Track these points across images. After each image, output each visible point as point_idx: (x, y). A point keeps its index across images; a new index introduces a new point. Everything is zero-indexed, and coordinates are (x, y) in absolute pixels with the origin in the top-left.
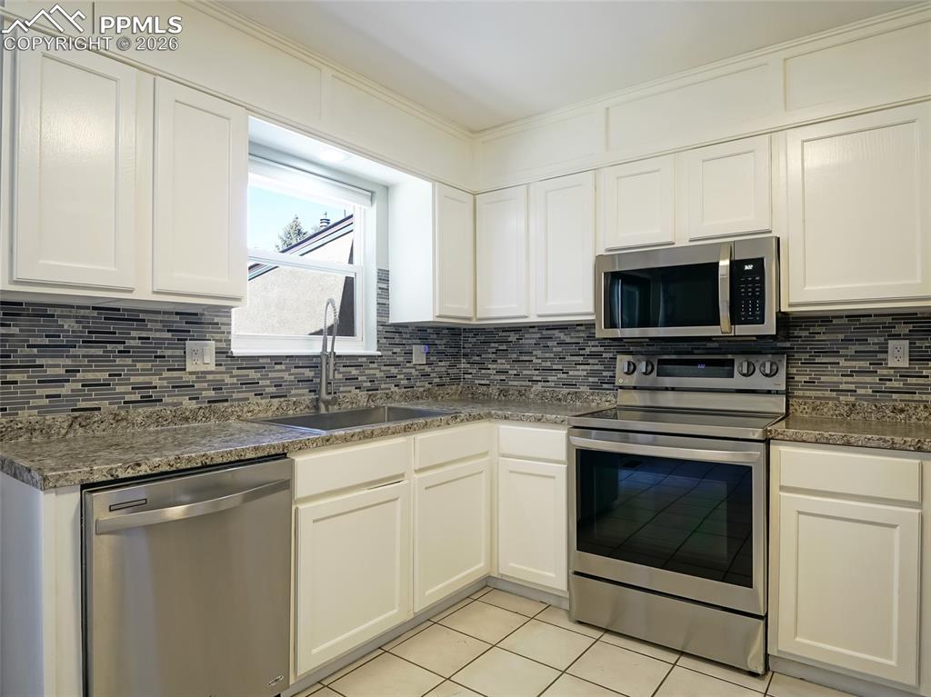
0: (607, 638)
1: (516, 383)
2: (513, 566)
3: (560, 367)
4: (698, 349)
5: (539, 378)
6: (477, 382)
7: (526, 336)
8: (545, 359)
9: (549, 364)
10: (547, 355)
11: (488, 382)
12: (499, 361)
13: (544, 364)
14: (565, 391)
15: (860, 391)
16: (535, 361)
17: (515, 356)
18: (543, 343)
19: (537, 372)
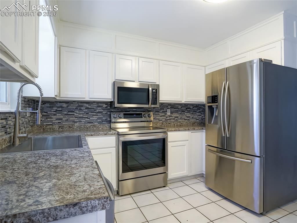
1: (66, 123)
3: (87, 116)
4: (131, 110)
5: (78, 121)
6: (44, 124)
7: (71, 105)
8: (80, 114)
9: (82, 116)
10: (81, 112)
11: (51, 124)
12: (57, 115)
14: (89, 125)
15: (163, 120)
16: (75, 114)
17: (66, 112)
18: (79, 108)
19: (77, 119)
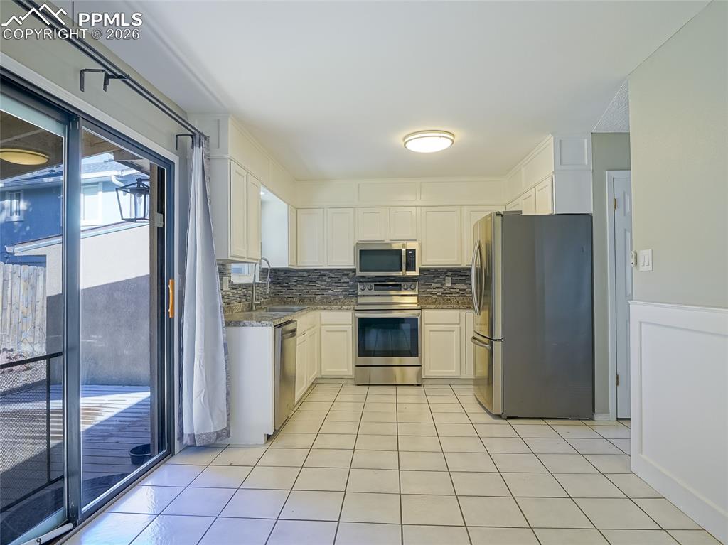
0: (370, 387)
1: (308, 296)
2: (328, 371)
3: (330, 288)
5: (320, 293)
7: (313, 274)
8: (322, 285)
9: (324, 287)
10: (323, 283)
12: (298, 286)
13: (322, 287)
14: (333, 298)
15: (438, 294)
16: (317, 285)
17: (307, 283)
18: (321, 277)
19: (318, 291)
